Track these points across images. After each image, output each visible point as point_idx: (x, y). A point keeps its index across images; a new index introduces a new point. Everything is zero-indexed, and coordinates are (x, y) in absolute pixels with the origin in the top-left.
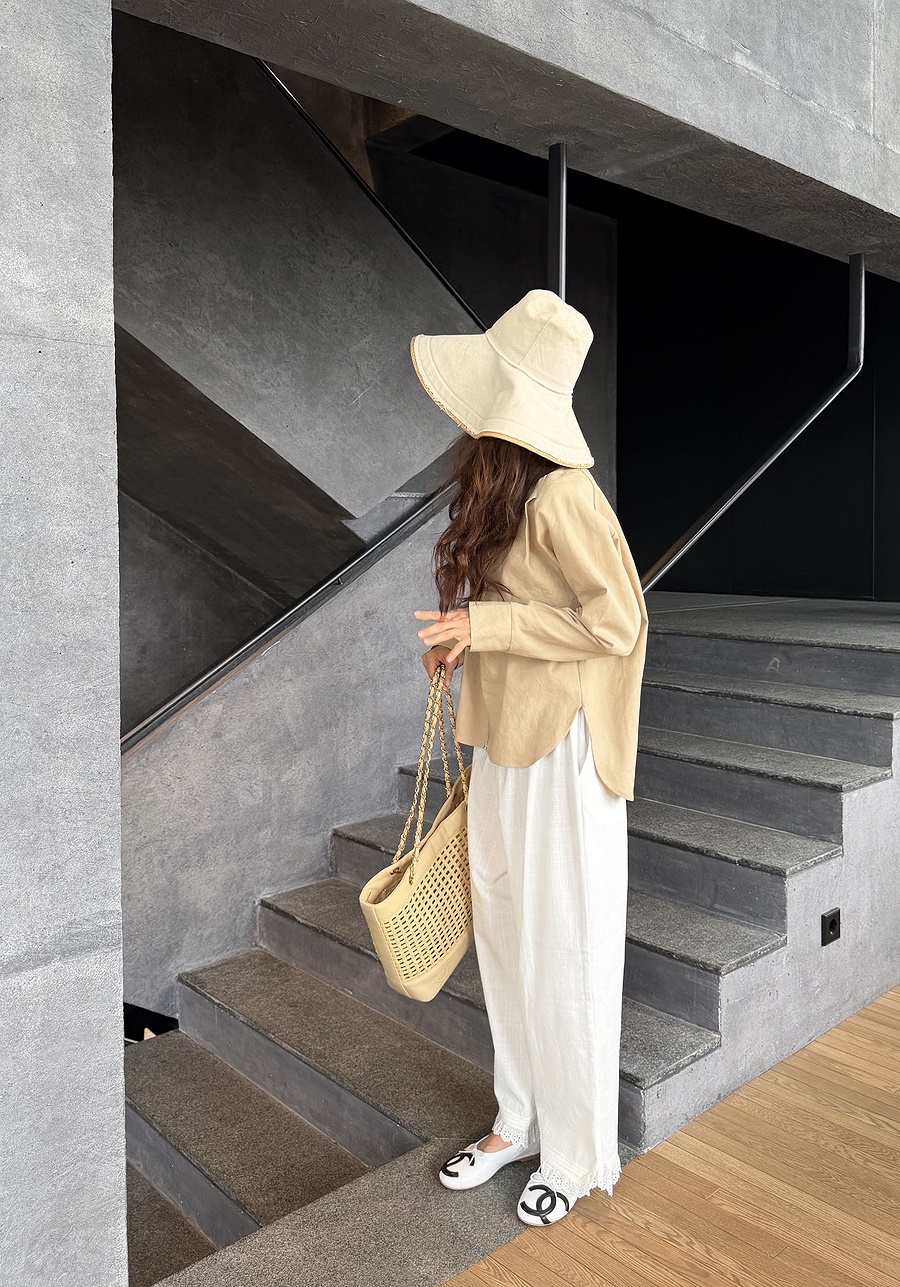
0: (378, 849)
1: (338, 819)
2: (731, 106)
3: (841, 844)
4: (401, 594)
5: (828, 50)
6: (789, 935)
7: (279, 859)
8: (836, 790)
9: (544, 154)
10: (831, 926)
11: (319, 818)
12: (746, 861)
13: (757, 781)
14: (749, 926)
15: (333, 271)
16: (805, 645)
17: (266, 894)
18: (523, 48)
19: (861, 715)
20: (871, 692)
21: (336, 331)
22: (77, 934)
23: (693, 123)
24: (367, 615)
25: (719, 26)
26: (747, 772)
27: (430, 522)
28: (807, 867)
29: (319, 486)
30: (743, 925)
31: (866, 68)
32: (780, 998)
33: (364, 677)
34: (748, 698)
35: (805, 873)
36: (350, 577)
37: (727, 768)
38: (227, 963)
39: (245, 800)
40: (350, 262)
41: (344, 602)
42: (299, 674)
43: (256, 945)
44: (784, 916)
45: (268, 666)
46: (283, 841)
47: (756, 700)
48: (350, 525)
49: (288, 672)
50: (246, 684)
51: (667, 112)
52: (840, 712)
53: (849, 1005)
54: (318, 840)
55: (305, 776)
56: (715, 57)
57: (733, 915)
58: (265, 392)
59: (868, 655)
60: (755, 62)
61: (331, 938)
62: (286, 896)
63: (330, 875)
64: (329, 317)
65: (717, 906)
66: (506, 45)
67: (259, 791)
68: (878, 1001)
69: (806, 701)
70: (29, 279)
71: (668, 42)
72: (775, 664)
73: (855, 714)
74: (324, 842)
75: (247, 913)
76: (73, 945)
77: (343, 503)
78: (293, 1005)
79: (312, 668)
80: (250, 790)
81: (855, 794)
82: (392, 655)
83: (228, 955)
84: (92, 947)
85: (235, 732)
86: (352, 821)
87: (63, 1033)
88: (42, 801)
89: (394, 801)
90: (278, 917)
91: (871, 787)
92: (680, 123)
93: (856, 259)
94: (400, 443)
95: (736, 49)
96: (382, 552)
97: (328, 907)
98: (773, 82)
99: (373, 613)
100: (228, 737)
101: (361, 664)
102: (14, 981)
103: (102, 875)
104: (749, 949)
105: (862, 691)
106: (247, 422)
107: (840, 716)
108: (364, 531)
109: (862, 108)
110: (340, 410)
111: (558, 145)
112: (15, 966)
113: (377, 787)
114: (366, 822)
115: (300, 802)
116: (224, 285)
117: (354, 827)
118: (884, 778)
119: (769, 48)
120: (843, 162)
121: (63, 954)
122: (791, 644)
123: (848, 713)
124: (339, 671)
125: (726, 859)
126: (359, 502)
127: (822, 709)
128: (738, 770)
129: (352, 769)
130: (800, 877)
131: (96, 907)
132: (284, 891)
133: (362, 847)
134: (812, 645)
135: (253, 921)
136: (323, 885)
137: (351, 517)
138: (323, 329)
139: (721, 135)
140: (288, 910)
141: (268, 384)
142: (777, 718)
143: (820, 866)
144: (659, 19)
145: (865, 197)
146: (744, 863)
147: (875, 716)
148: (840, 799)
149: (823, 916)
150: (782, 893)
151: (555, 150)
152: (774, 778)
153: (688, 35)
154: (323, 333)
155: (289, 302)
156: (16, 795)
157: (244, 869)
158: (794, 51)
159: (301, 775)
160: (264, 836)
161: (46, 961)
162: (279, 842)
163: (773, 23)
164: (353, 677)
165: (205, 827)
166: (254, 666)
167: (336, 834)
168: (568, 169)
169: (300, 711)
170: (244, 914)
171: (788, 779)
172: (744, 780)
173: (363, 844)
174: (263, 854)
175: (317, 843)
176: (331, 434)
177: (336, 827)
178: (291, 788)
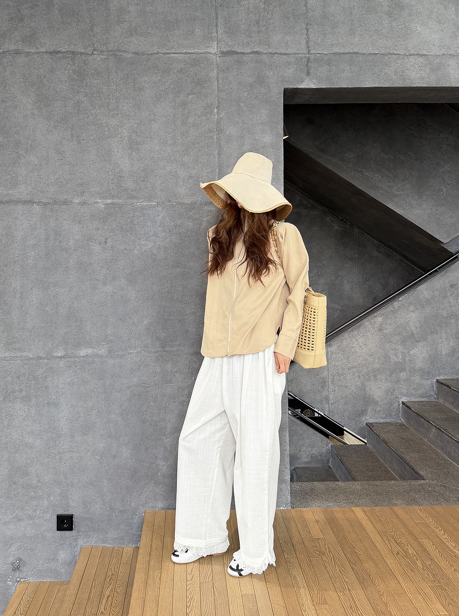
0: (451, 388)
1: (439, 374)
7: (410, 386)
11: (429, 373)
15: (430, 140)
17: (404, 399)
33: (451, 314)
36: (443, 269)
39: (394, 359)
41: (439, 279)
42: (417, 309)
43: (400, 420)
45: (402, 304)
48: (444, 246)
49: (412, 307)
50: (392, 311)
55: (421, 353)
58: (398, 193)
61: (421, 417)
62: (413, 402)
63: (435, 398)
67: (400, 356)
74: (432, 384)
75: (396, 405)
79: (423, 307)
80: (396, 355)
83: (387, 420)
85: (388, 330)
86: (446, 377)
90: (406, 408)
97: (426, 408)
99: (454, 285)
100: (385, 331)
101: (449, 308)
108: (453, 248)
110: (435, 197)
114: (453, 379)
116: (380, 154)
117: (446, 380)
126: (445, 236)
129: (445, 354)
132: (411, 400)
133: (445, 387)
135: (399, 410)
136: (431, 402)
138: (425, 164)
140: (410, 406)
141: (400, 190)
157: (394, 387)
162: (410, 379)
164: (445, 313)
165: (376, 366)
166: (396, 304)
167: (437, 381)
169: (418, 325)
174: (402, 382)
175: (428, 383)
176: (430, 207)
177: (437, 378)
178: (415, 357)
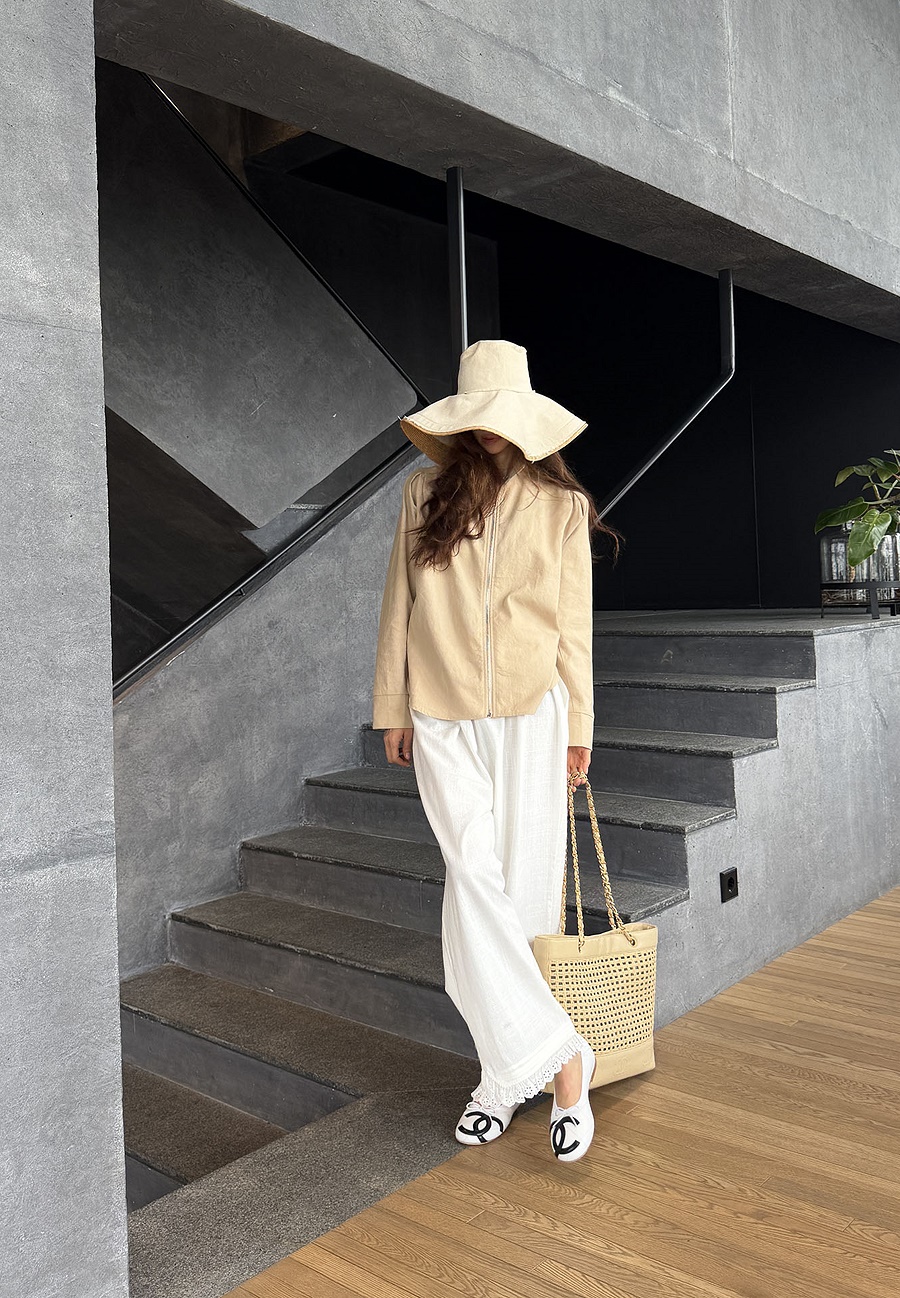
0: (290, 855)
1: (247, 831)
2: (607, 135)
3: (734, 807)
4: (304, 604)
5: (690, 85)
6: (691, 890)
7: (188, 872)
8: (728, 756)
9: (442, 177)
10: (729, 884)
11: (227, 831)
12: (649, 824)
13: (656, 757)
14: (654, 885)
15: (230, 286)
16: (695, 636)
17: (176, 908)
18: (428, 84)
19: (747, 692)
20: (756, 675)
21: (233, 343)
22: (79, 840)
23: (574, 149)
24: (271, 625)
25: (594, 65)
26: (647, 749)
27: (330, 533)
28: (704, 827)
29: (221, 496)
30: (649, 885)
31: (725, 101)
32: (686, 949)
33: (269, 688)
34: (645, 686)
35: (702, 832)
36: (251, 588)
37: (628, 748)
38: (139, 977)
39: (154, 812)
40: (246, 277)
41: (248, 612)
42: (204, 684)
43: (167, 961)
44: (685, 871)
45: (173, 676)
46: (192, 853)
47: (652, 687)
48: (250, 535)
49: (194, 681)
50: (152, 694)
51: (552, 140)
52: (729, 691)
53: (751, 962)
54: (226, 853)
55: (212, 788)
56: (592, 92)
57: (639, 877)
58: (165, 403)
59: (753, 640)
60: (627, 95)
61: (249, 939)
62: (198, 909)
63: (239, 888)
64: (226, 330)
65: (625, 871)
66: (413, 82)
67: (167, 802)
68: (777, 960)
69: (698, 684)
70: (33, 275)
71: (550, 79)
72: (668, 656)
73: (742, 691)
74: (233, 856)
75: (157, 928)
76: (75, 849)
77: (245, 513)
78: (215, 1005)
79: (216, 678)
80: (158, 803)
81: (745, 761)
82: (296, 665)
83: (139, 970)
84: (91, 853)
85: (142, 743)
86: (260, 834)
87: (69, 927)
88: (49, 721)
89: (302, 814)
90: (191, 929)
91: (759, 755)
92: (563, 150)
93: (725, 274)
94: (299, 454)
95: (610, 85)
96: (284, 562)
97: (242, 915)
98: (642, 113)
99: (277, 623)
100: (135, 748)
101: (266, 674)
102: (29, 877)
103: (98, 789)
104: (655, 901)
105: (749, 675)
106: (147, 433)
107: (729, 694)
108: (265, 542)
109: (722, 136)
110: (239, 421)
111: (455, 168)
112: (28, 865)
113: (285, 799)
114: (274, 835)
115: (208, 813)
116: (124, 298)
117: (262, 839)
118: (771, 747)
119: (639, 83)
120: (708, 183)
121: (68, 857)
122: (682, 636)
123: (735, 691)
124: (244, 682)
125: (630, 825)
126: (260, 512)
127: (713, 689)
128: (638, 748)
129: (259, 781)
130: (698, 835)
131: (94, 818)
132: (194, 906)
133: (273, 856)
134: (702, 636)
135: (164, 936)
136: (234, 898)
137: (252, 527)
138: (221, 342)
139: (599, 160)
140: (202, 920)
141: (169, 396)
142: (672, 702)
143: (716, 826)
144: (542, 57)
145: (728, 216)
146: (648, 827)
147: (760, 692)
148: (732, 765)
149: (721, 874)
150: (683, 850)
151: (452, 173)
152: (671, 752)
153: (567, 72)
154: (221, 346)
155: (187, 316)
156: (28, 715)
157: (154, 883)
158: (660, 86)
159: (208, 788)
160: (173, 849)
161: (54, 862)
162: (188, 856)
163: (642, 62)
164: (257, 688)
166: (160, 676)
167: (244, 846)
168: (464, 190)
169: (206, 722)
170: (155, 928)
171: (684, 752)
172: (644, 757)
173: (274, 852)
174: (172, 867)
175: (225, 856)
176: (231, 445)
177: (244, 840)
178: (198, 801)
